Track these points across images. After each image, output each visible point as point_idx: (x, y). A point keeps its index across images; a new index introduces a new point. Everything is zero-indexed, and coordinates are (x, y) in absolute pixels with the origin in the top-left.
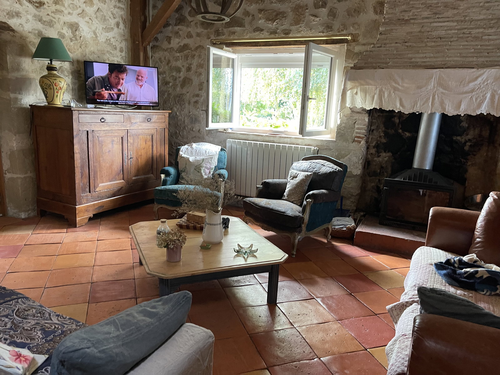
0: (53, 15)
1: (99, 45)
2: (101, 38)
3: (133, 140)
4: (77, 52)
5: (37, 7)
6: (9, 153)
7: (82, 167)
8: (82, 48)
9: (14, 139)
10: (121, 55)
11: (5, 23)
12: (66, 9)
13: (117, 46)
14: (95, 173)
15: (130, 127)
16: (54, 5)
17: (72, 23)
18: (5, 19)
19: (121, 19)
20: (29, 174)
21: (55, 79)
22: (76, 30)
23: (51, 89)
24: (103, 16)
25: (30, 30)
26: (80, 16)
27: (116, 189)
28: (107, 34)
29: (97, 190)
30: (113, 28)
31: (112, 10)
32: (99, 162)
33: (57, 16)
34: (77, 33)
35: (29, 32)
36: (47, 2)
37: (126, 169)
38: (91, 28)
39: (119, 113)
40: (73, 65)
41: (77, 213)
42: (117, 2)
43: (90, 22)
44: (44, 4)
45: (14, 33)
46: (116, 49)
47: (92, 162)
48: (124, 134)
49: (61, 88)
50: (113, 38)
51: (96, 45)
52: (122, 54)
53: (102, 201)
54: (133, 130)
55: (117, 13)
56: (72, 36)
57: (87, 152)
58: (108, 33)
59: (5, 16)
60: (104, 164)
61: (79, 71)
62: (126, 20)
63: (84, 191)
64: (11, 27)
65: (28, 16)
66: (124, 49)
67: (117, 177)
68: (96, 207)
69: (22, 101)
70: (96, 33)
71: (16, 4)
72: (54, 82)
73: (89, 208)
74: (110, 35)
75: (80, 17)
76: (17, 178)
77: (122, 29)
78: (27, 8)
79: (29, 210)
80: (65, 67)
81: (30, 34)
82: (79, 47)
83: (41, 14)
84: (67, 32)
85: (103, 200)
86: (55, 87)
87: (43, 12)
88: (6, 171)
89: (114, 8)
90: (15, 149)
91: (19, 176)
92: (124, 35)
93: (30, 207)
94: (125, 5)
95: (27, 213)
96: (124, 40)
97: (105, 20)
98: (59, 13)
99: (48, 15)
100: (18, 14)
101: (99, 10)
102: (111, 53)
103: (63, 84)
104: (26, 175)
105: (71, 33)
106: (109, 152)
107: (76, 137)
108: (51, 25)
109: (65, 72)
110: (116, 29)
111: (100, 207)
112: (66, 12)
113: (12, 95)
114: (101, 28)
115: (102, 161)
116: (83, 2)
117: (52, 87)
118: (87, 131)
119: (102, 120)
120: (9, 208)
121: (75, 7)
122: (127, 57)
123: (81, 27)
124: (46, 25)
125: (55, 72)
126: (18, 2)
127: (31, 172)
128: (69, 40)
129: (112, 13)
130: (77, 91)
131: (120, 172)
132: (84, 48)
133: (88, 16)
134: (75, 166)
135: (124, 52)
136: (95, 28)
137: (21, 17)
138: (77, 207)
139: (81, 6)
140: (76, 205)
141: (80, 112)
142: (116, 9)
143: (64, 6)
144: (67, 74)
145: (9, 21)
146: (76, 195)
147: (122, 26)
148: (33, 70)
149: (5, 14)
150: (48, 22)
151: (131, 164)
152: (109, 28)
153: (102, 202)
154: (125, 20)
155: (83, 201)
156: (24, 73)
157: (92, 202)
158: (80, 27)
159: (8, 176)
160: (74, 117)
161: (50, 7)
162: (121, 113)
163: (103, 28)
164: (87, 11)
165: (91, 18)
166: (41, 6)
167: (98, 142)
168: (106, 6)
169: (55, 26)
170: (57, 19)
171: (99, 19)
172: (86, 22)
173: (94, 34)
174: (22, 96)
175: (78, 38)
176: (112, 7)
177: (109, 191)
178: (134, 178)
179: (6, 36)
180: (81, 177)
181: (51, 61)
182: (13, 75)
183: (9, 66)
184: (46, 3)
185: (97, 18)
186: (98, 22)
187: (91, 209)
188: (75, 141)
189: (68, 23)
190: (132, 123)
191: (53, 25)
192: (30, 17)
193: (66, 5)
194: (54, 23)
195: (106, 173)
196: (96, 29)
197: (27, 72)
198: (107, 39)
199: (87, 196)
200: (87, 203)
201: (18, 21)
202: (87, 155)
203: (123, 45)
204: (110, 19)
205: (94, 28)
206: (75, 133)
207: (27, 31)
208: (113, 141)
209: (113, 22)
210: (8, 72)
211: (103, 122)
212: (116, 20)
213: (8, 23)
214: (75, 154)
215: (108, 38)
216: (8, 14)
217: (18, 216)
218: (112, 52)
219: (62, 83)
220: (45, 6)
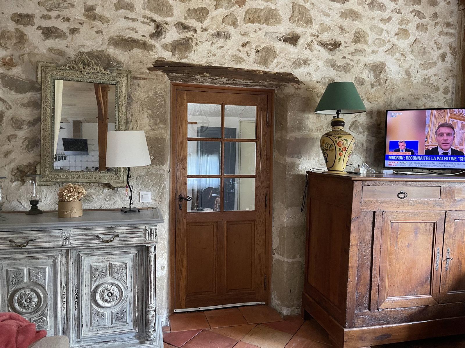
0: (350, 57)
1: (412, 88)
2: (417, 78)
3: (455, 229)
4: (379, 100)
5: (331, 50)
6: (279, 229)
7: (360, 267)
8: (387, 94)
9: (285, 213)
10: (445, 98)
11: (290, 74)
12: (369, 46)
13: (439, 86)
14: (381, 279)
15: (450, 206)
16: (353, 44)
17: (376, 64)
18: (290, 70)
19: (449, 48)
20: (298, 259)
21: (339, 137)
22: (381, 72)
23: (332, 150)
24: (422, 48)
25: (319, 80)
26: (387, 52)
27: (415, 309)
28: (426, 72)
29: (382, 306)
30: (435, 62)
31: (436, 38)
32: (390, 261)
33: (356, 58)
34: (382, 76)
35: (318, 82)
36: (345, 42)
37: (437, 278)
38: (402, 67)
39: (432, 184)
40: (372, 118)
41: (345, 340)
42: (443, 28)
43: (403, 58)
44: (340, 44)
45: (299, 84)
46: (437, 90)
47: (378, 262)
48: (438, 217)
49: (346, 148)
50: (435, 75)
51: (408, 88)
52: (446, 96)
53: (388, 326)
54: (456, 212)
55: (443, 41)
56: (375, 80)
57: (370, 245)
58: (427, 69)
59: (290, 66)
60: (398, 266)
61: (379, 125)
62: (457, 49)
63: (359, 305)
64: (297, 79)
65: (318, 62)
66: (450, 89)
67: (419, 288)
68: (377, 335)
69: (300, 166)
70: (409, 72)
71: (306, 51)
72: (338, 142)
73: (366, 335)
74: (430, 72)
75: (387, 54)
76: (284, 261)
77: (449, 62)
78: (318, 52)
79: (292, 306)
80: (361, 121)
81: (318, 84)
82: (382, 92)
83: (335, 58)
84: (368, 76)
85: (391, 326)
86: (338, 148)
87: (338, 56)
88: (274, 249)
89: (440, 35)
90: (285, 226)
91: (286, 259)
92: (452, 70)
93: (295, 302)
94: (456, 29)
95: (290, 310)
96: (451, 76)
97: (424, 53)
98: (359, 53)
99: (344, 57)
100: (306, 62)
101: (417, 42)
102: (430, 96)
103: (349, 143)
104: (294, 260)
105: (373, 76)
106: (408, 246)
107: (355, 220)
108: (347, 69)
109: (360, 128)
110: (440, 64)
111: (384, 335)
112: (369, 51)
113: (289, 160)
114: (417, 65)
115: (394, 260)
116: (394, 34)
117: (334, 148)
118: (374, 212)
119: (401, 196)
120: (273, 296)
121: (382, 42)
122: (454, 99)
123: (388, 68)
124: (341, 71)
125: (341, 128)
126: (308, 48)
127: (300, 257)
128: (370, 86)
129: (436, 43)
130: (373, 150)
131: (427, 280)
132: (389, 94)
133: (400, 51)
134: (350, 265)
135: (450, 94)
136: (409, 65)
137: (309, 64)
138: (345, 330)
139: (391, 40)
140: (345, 327)
141: (366, 183)
142: (442, 36)
143: (367, 44)
144: (362, 131)
145: (295, 71)
146: (346, 311)
147: (449, 58)
148: (317, 127)
149: (291, 63)
150: (343, 67)
151: (447, 269)
152: (430, 62)
153: (389, 328)
154: (454, 49)
155: (358, 322)
156: (306, 132)
157: (372, 326)
158: (386, 67)
159: (276, 256)
160: (355, 191)
161: (347, 48)
162: (436, 184)
163: (420, 64)
164: (399, 45)
165: (404, 53)
166: (335, 48)
167: (390, 229)
168: (427, 35)
169: (352, 71)
170: (355, 62)
171: (416, 53)
172: (395, 59)
173: (407, 75)
174: (300, 160)
175: (382, 82)
176: (436, 34)
177: (402, 311)
178: (449, 293)
179: (290, 89)
180: (357, 284)
181: (338, 113)
182: (291, 136)
183: (288, 125)
184: (343, 43)
185: (412, 52)
186: (414, 58)
187: (369, 337)
188: (354, 226)
189: (370, 64)
190: (455, 200)
191: (350, 69)
192: (320, 63)
193: (370, 42)
194: (351, 67)
195: (400, 280)
196: (410, 67)
197: (309, 130)
198: (424, 79)
199: (364, 314)
200: (363, 327)
201: (305, 70)
202: (370, 249)
203: (450, 83)
204: (432, 51)
205: (406, 66)
206: (353, 216)
207: (316, 81)
208: (417, 229)
209: (436, 54)
210: (287, 132)
211: (401, 198)
212: (441, 51)
213: (292, 73)
214: (350, 247)
215: (427, 77)
216: (294, 63)
217: (280, 310)
218: (432, 95)
219: (347, 142)
220: (341, 47)
